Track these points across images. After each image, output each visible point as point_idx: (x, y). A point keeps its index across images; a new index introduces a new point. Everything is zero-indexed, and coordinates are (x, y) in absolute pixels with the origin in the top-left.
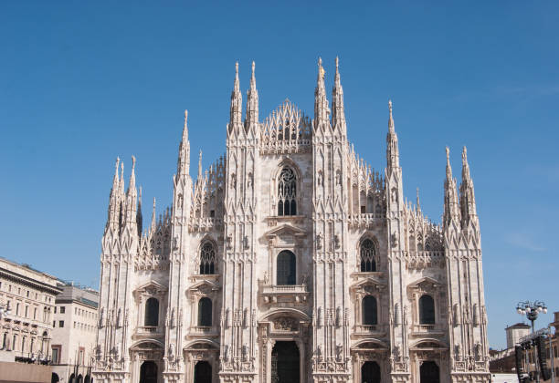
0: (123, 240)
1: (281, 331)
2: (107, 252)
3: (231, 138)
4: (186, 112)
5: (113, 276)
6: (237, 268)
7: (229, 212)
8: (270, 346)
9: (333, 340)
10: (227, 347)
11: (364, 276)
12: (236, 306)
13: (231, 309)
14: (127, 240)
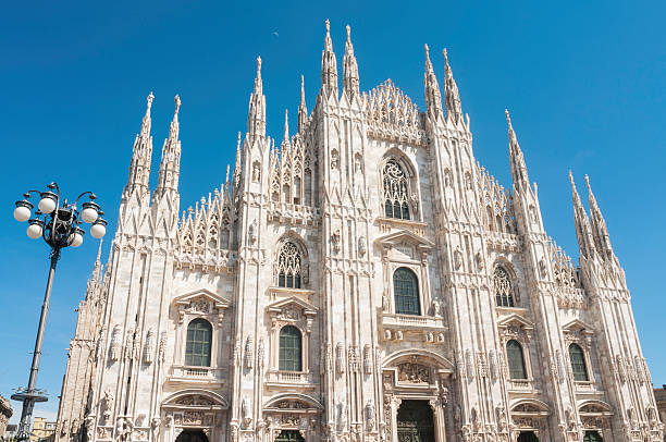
0: (159, 214)
1: (407, 384)
2: (129, 230)
3: (329, 103)
4: (259, 60)
5: (138, 271)
6: (348, 283)
7: (333, 200)
8: (395, 406)
9: (489, 398)
10: (340, 407)
11: (505, 312)
12: (349, 341)
13: (342, 344)
14: (167, 216)
